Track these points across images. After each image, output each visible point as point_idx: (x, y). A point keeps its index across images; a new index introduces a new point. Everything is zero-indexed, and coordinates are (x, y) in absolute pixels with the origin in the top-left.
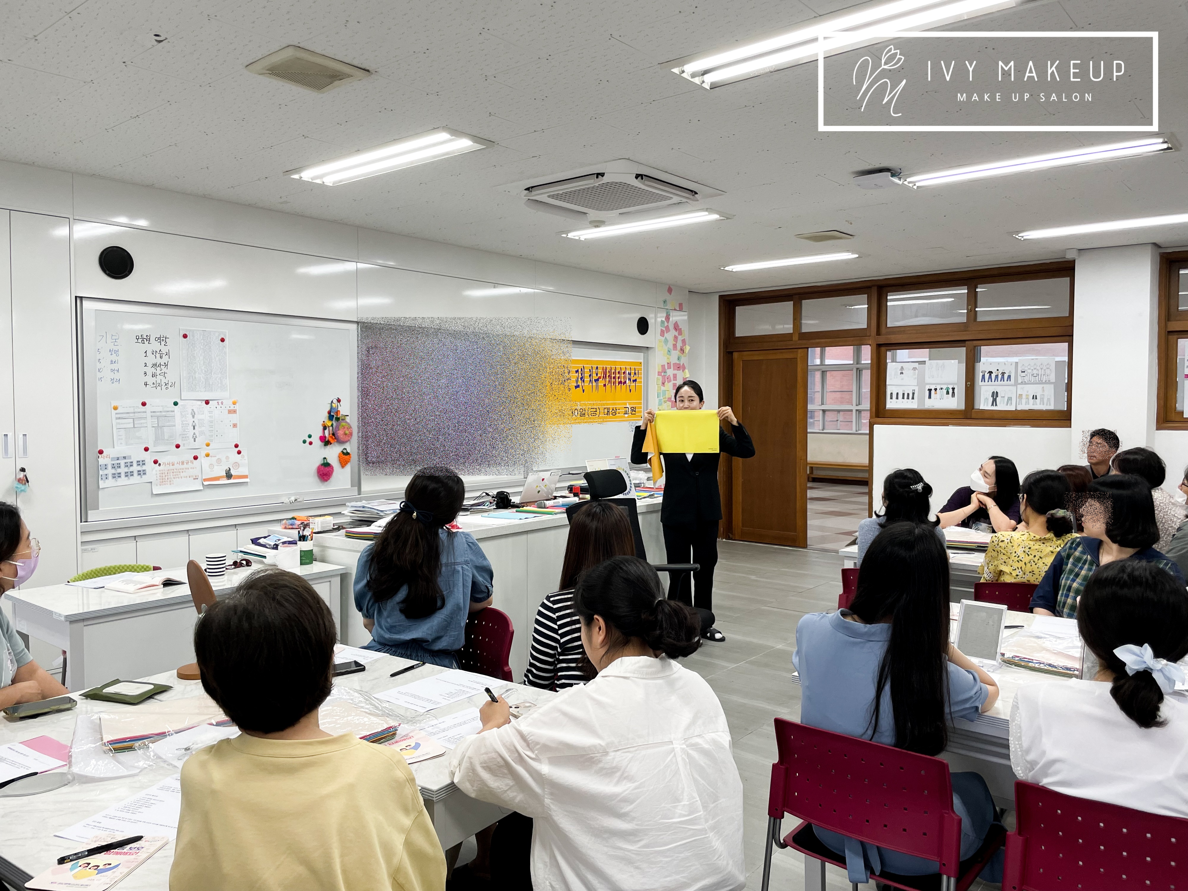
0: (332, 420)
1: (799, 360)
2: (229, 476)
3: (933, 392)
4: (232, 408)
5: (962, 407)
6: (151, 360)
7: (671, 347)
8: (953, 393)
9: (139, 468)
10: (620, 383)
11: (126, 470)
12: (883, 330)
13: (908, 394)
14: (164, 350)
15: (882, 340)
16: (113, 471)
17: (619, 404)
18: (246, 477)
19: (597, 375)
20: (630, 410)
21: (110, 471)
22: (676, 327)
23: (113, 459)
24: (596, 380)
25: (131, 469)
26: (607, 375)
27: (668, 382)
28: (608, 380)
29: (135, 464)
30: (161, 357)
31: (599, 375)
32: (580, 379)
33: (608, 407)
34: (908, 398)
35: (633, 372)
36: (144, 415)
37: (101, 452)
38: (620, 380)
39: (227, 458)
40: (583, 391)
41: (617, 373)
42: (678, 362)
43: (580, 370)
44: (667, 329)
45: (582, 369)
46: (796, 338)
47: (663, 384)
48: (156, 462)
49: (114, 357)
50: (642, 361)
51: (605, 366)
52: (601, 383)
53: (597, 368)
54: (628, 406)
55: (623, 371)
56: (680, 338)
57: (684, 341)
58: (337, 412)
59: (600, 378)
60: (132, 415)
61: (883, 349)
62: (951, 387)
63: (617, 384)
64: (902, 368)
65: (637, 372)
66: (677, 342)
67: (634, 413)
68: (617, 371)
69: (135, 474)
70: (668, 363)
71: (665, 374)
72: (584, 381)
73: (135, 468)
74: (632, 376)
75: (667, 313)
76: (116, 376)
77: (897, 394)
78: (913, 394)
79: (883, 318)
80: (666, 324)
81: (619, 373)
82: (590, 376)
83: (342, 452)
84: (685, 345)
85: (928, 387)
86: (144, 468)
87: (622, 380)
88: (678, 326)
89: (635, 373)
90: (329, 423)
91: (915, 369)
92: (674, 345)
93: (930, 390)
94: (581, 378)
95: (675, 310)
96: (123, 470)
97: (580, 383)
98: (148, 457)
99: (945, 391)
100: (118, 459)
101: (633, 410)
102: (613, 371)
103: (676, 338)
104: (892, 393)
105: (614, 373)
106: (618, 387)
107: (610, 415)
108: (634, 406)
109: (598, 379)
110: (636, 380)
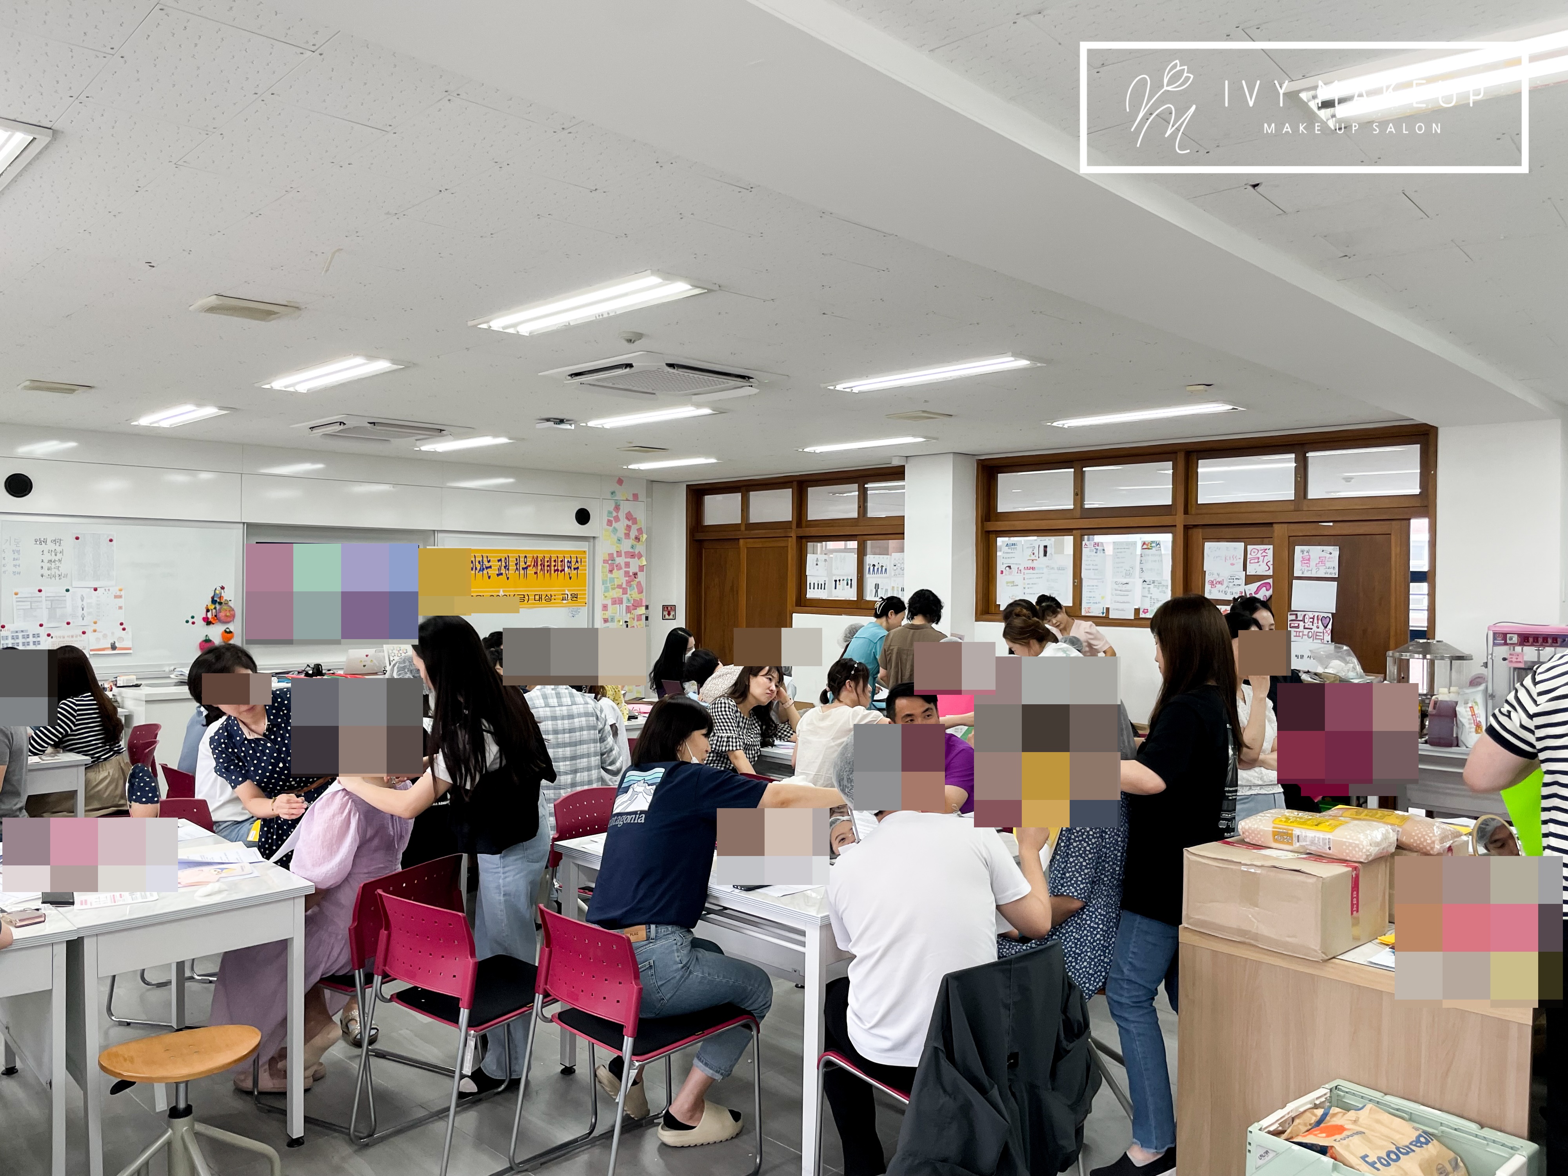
0: (215, 604)
2: (113, 647)
4: (118, 593)
5: (856, 597)
6: (47, 557)
7: (623, 536)
8: (850, 584)
9: (35, 640)
10: (557, 570)
11: (24, 640)
12: (804, 523)
13: (821, 584)
14: (59, 549)
15: (803, 533)
16: (13, 641)
17: (555, 591)
18: (129, 649)
19: (525, 563)
20: (569, 596)
21: (10, 641)
22: (629, 516)
23: (12, 632)
24: (523, 569)
25: (28, 640)
26: (539, 564)
27: (618, 570)
28: (539, 568)
29: (31, 636)
30: (56, 555)
31: (528, 564)
32: (503, 568)
33: (540, 593)
34: (821, 588)
35: (574, 560)
36: (40, 599)
37: (3, 627)
38: (556, 568)
39: (113, 633)
40: (508, 578)
42: (631, 550)
43: (503, 559)
44: (617, 519)
45: (505, 559)
46: (743, 528)
47: (611, 571)
48: (49, 635)
49: (16, 556)
50: (587, 549)
51: (536, 556)
52: (531, 571)
53: (526, 557)
54: (567, 592)
55: (560, 560)
56: (635, 527)
57: (640, 530)
58: (220, 597)
59: (529, 566)
60: (29, 599)
61: (804, 540)
62: (848, 578)
63: (553, 572)
64: (817, 560)
65: (579, 560)
66: (630, 531)
67: (575, 599)
68: (553, 560)
69: (31, 644)
70: (618, 552)
71: (614, 562)
72: (508, 569)
73: (31, 640)
74: (573, 564)
75: (616, 503)
76: (17, 570)
77: (814, 583)
78: (825, 584)
79: (804, 512)
80: (615, 514)
81: (555, 561)
82: (516, 564)
83: (225, 631)
84: (642, 533)
85: (834, 578)
86: (38, 639)
87: (559, 568)
88: (632, 516)
89: (577, 561)
90: (211, 607)
91: (825, 560)
92: (625, 534)
93: (836, 581)
94: (505, 567)
95: (627, 500)
96: (21, 641)
97: (503, 571)
98: (43, 632)
99: (845, 583)
100: (17, 632)
102: (546, 560)
103: (629, 528)
104: (810, 583)
105: (548, 562)
106: (554, 575)
107: (543, 601)
108: (575, 593)
109: (526, 568)
110: (578, 568)
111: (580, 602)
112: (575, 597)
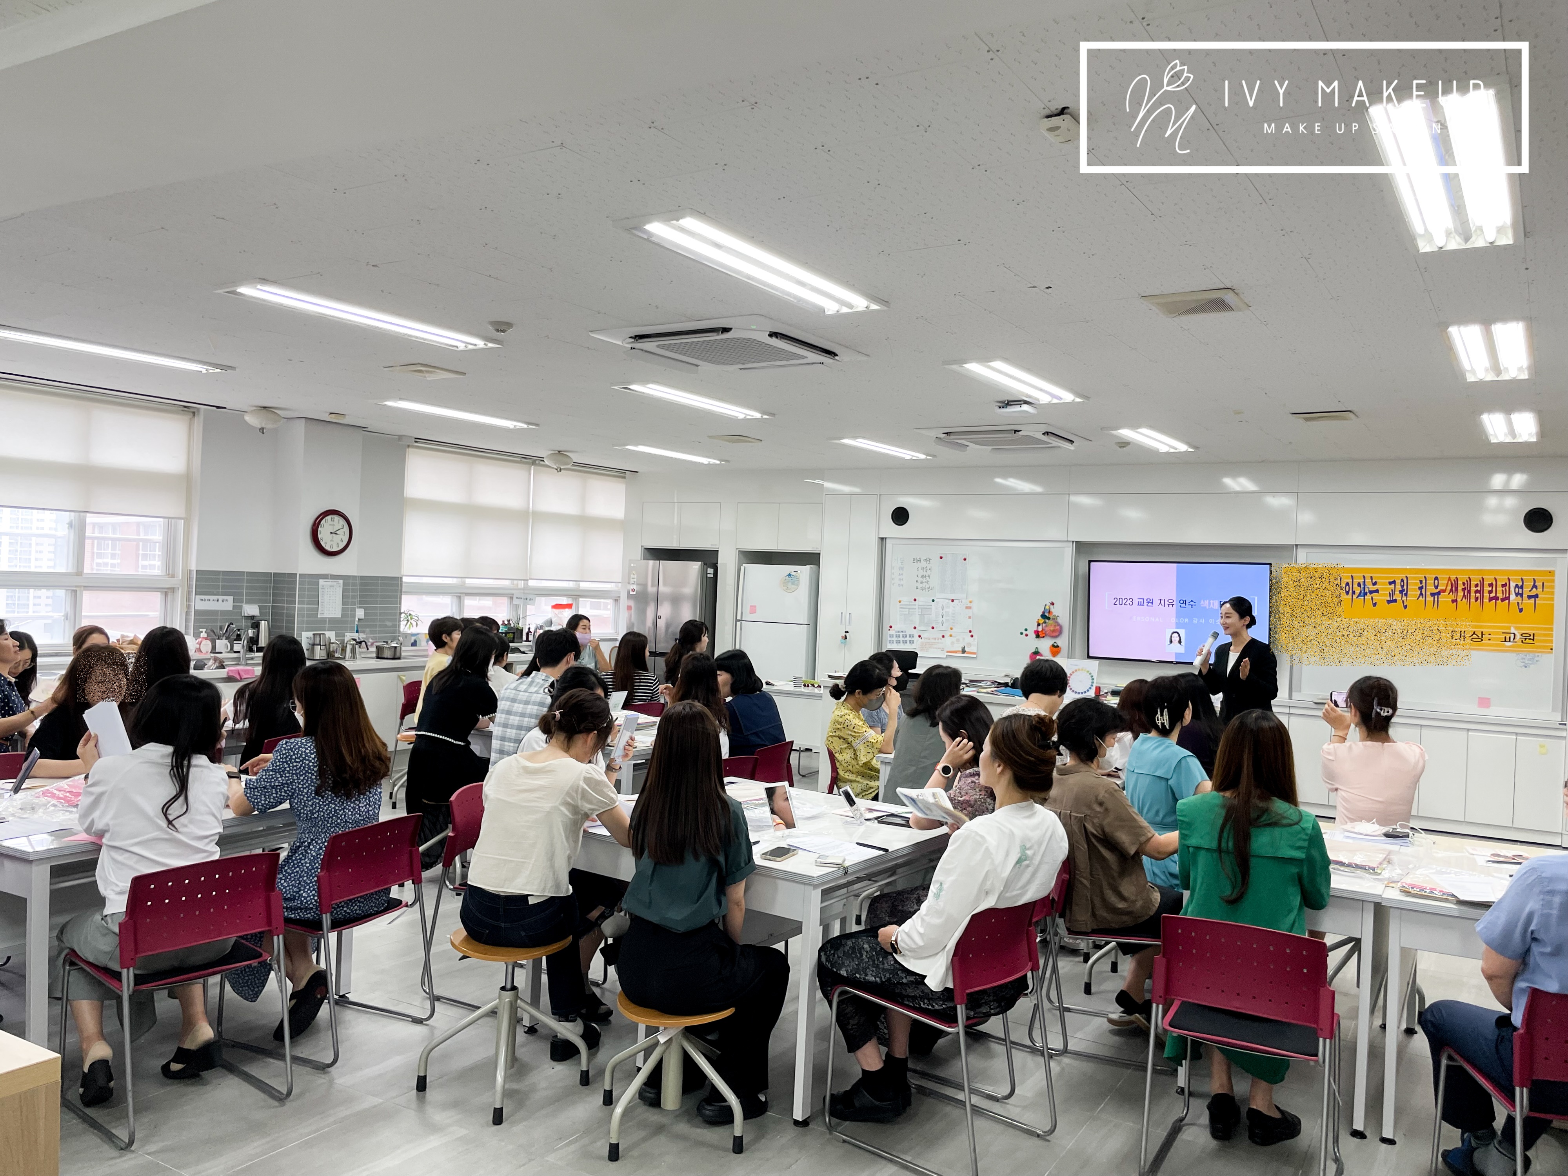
0: (1045, 618)
2: (966, 652)
4: (969, 605)
9: (910, 639)
10: (1496, 598)
11: (903, 639)
16: (896, 639)
17: (1490, 627)
18: (975, 653)
19: (1436, 587)
20: (1518, 636)
21: (895, 639)
23: (896, 632)
24: (1433, 595)
25: (906, 639)
26: (1461, 588)
28: (1461, 594)
29: (908, 636)
30: (926, 571)
31: (1439, 588)
32: (1397, 592)
33: (1462, 629)
35: (1528, 585)
36: (915, 607)
37: (891, 627)
38: (1493, 595)
39: (964, 639)
40: (1405, 607)
41: (1485, 585)
43: (1398, 581)
45: (1402, 580)
48: (920, 636)
49: (901, 572)
50: (1554, 569)
51: (1455, 577)
52: (1445, 598)
53: (1436, 578)
54: (1513, 631)
55: (1500, 583)
58: (1050, 612)
59: (1444, 591)
60: (908, 606)
63: (1486, 601)
65: (1539, 584)
67: (1529, 641)
68: (1486, 583)
69: (908, 642)
72: (1406, 595)
73: (908, 639)
74: (1526, 589)
81: (1491, 585)
82: (1421, 588)
83: (1052, 647)
86: (913, 639)
87: (1500, 595)
89: (1535, 586)
90: (1042, 621)
94: (1401, 592)
96: (901, 639)
97: (1397, 596)
98: (916, 633)
100: (899, 632)
102: (1473, 583)
105: (1477, 585)
107: (1468, 641)
108: (1530, 632)
109: (1439, 593)
110: (1536, 596)
111: (1540, 647)
112: (1529, 638)
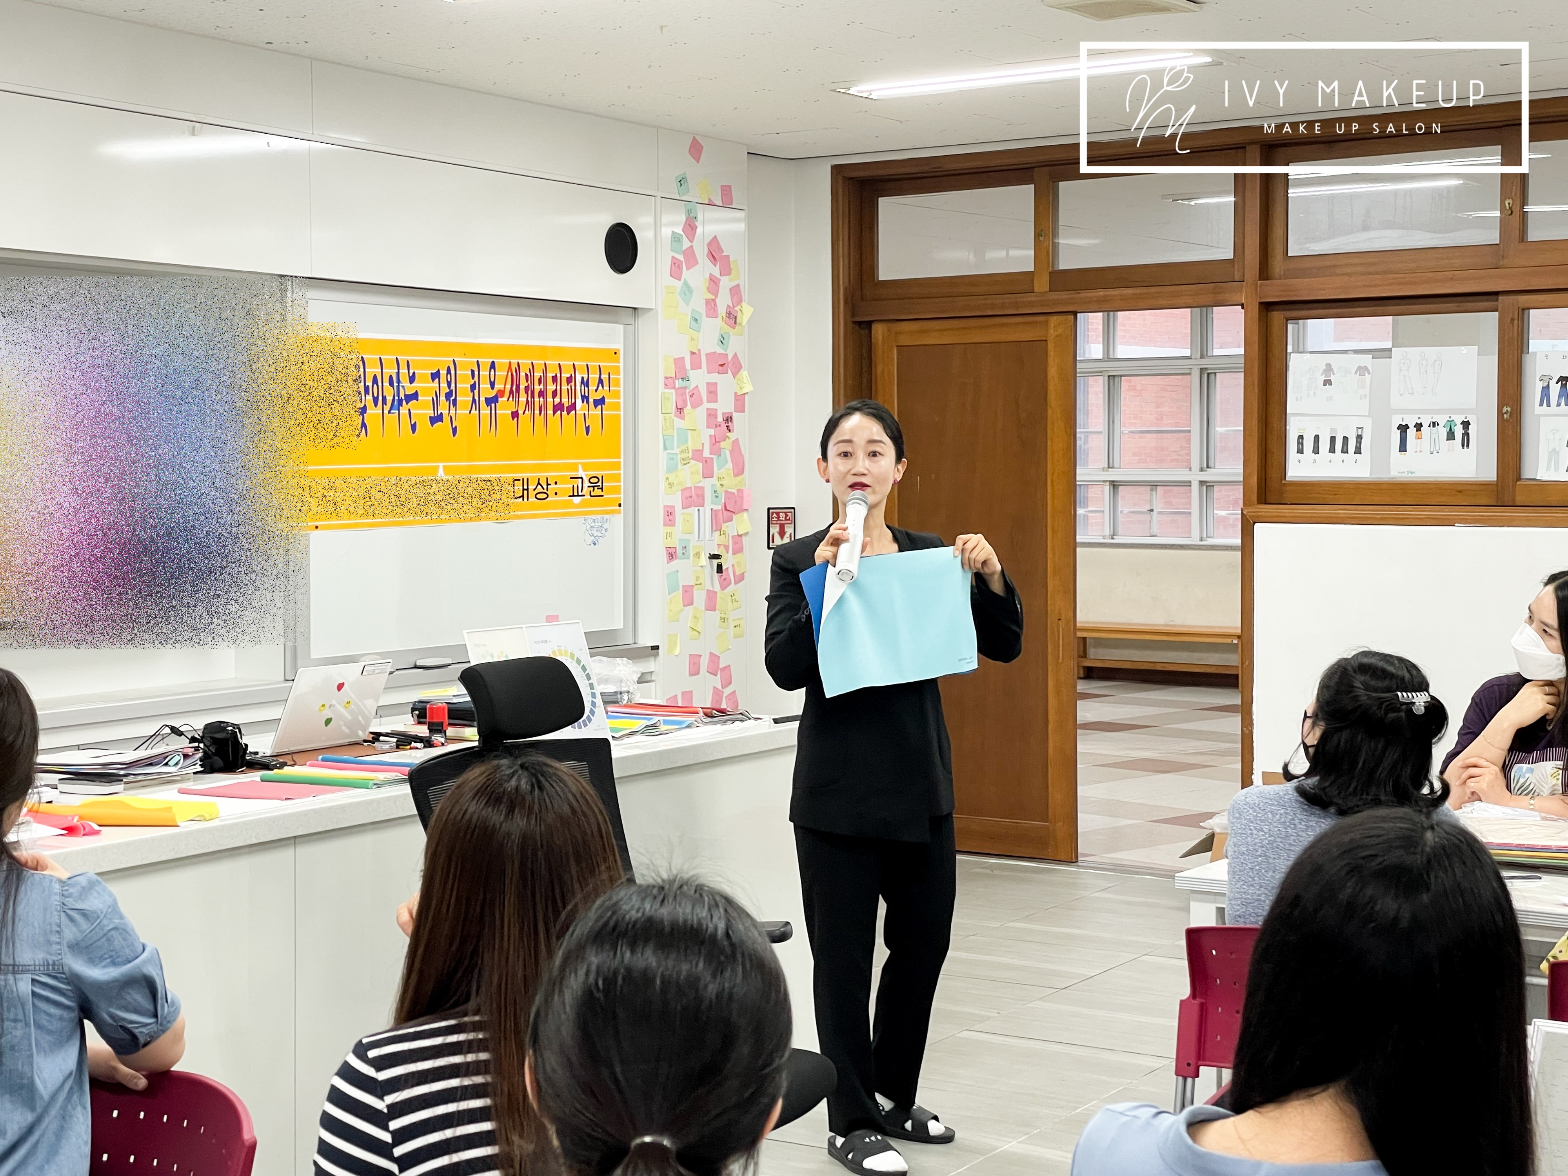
1: (1051, 346)
3: (1411, 432)
5: (1490, 474)
7: (702, 309)
8: (1466, 435)
10: (558, 407)
12: (1277, 265)
13: (1345, 439)
15: (1274, 292)
17: (556, 468)
19: (492, 385)
20: (587, 484)
22: (715, 253)
24: (489, 401)
26: (522, 387)
27: (694, 407)
28: (523, 399)
31: (498, 386)
32: (443, 398)
33: (525, 475)
34: (1345, 451)
35: (594, 377)
38: (557, 400)
40: (455, 431)
41: (550, 380)
42: (720, 350)
43: (443, 372)
44: (690, 257)
45: (449, 370)
46: (1042, 284)
47: (680, 410)
50: (619, 346)
51: (514, 362)
52: (505, 407)
53: (493, 365)
54: (581, 473)
55: (565, 375)
56: (726, 283)
57: (735, 291)
59: (501, 393)
61: (1277, 316)
62: (1459, 419)
63: (550, 412)
64: (1329, 369)
65: (604, 377)
66: (716, 297)
67: (597, 492)
70: (693, 353)
71: (685, 383)
72: (455, 404)
74: (592, 388)
75: (689, 212)
77: (1317, 438)
78: (1359, 438)
79: (1278, 232)
80: (686, 244)
81: (554, 379)
82: (473, 387)
84: (740, 301)
85: (1397, 421)
87: (565, 400)
88: (720, 250)
89: (601, 381)
91: (1362, 370)
92: (708, 302)
93: (1403, 429)
94: (448, 396)
95: (711, 204)
97: (443, 406)
99: (1443, 432)
101: (597, 484)
103: (714, 282)
104: (1301, 437)
105: (540, 381)
106: (554, 419)
107: (532, 499)
108: (599, 474)
109: (495, 400)
110: (602, 401)
111: (609, 503)
112: (597, 486)
